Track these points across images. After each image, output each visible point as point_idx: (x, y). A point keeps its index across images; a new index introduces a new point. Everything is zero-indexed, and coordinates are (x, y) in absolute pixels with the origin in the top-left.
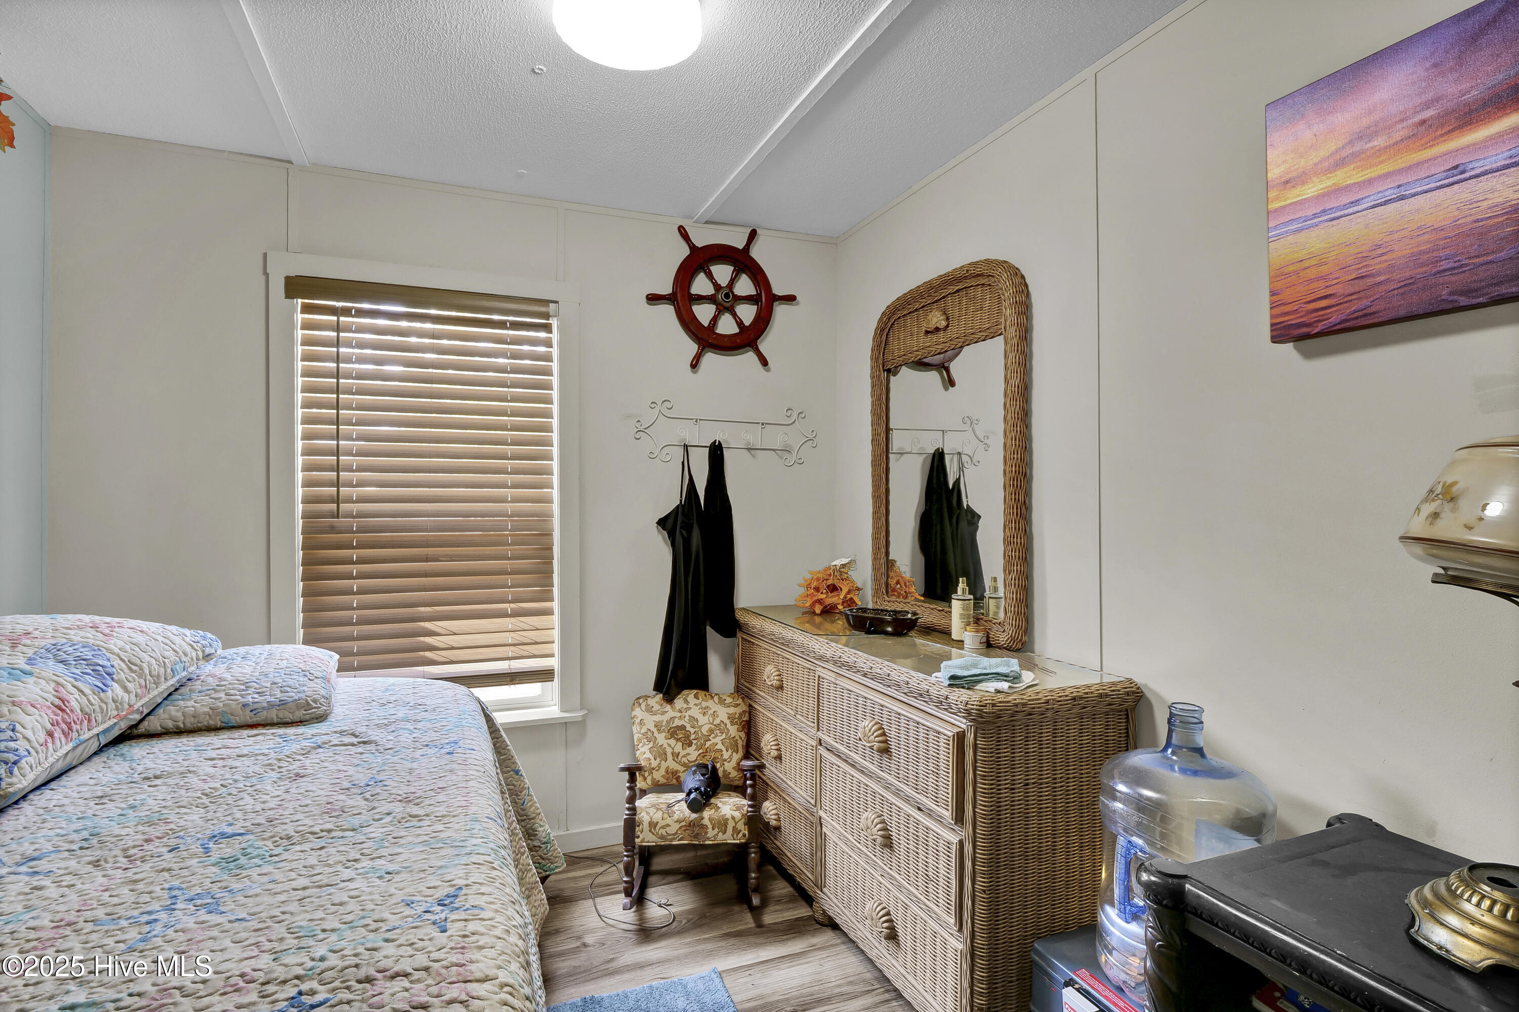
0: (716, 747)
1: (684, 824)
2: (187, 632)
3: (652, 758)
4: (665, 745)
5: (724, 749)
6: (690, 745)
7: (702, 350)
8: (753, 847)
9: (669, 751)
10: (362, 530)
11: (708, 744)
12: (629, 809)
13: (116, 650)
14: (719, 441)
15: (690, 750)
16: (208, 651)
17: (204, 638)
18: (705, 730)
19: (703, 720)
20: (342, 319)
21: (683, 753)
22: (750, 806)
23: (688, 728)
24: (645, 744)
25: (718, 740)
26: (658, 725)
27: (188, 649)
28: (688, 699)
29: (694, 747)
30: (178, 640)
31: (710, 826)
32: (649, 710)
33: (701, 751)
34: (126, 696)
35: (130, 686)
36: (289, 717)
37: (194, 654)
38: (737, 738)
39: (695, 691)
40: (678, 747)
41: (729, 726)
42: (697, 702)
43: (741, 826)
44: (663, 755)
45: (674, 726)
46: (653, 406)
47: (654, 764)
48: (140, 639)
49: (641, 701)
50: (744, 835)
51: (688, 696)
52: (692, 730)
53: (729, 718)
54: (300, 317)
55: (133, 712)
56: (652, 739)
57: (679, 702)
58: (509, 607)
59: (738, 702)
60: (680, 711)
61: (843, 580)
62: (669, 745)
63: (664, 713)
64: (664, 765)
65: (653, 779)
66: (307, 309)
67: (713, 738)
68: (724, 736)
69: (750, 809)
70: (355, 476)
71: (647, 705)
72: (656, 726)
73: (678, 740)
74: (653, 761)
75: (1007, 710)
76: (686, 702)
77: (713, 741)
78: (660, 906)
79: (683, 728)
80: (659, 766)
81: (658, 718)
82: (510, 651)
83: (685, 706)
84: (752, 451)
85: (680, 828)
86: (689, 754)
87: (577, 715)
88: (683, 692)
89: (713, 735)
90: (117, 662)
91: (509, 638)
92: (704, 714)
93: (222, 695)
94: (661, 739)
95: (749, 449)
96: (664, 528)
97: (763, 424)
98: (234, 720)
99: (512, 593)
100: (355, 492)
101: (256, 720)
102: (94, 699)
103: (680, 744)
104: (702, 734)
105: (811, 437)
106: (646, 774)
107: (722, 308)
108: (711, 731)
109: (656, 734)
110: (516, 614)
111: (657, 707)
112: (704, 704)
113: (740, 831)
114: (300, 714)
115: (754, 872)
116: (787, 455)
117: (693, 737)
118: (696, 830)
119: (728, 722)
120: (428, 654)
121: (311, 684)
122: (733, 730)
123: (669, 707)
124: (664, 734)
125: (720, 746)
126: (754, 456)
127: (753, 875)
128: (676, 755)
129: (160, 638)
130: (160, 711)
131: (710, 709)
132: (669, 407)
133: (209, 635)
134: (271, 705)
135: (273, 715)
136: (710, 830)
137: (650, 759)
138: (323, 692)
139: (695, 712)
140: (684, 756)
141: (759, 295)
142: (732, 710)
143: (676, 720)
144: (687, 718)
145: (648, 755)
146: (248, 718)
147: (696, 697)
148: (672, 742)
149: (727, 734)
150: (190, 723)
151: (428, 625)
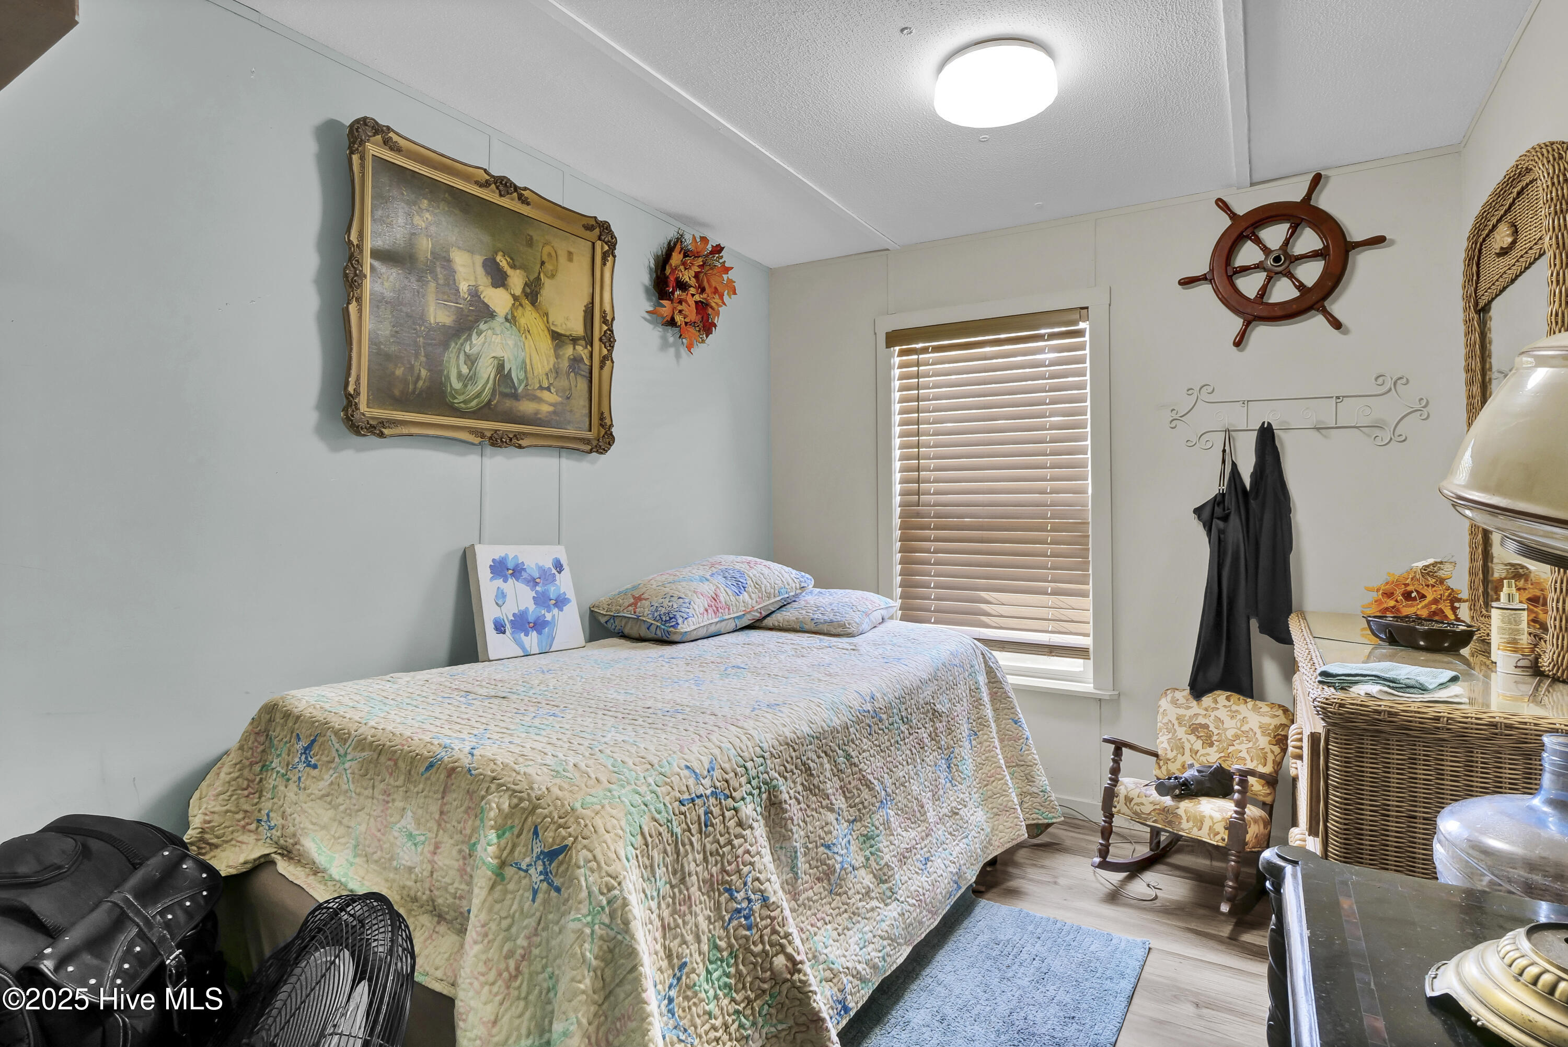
0: (1240, 754)
1: (1158, 807)
2: (794, 572)
3: (1169, 749)
4: (1184, 740)
5: (1248, 759)
6: (1211, 745)
7: (1247, 326)
8: (1232, 855)
9: (1187, 746)
10: (938, 516)
11: (1231, 749)
12: (1111, 779)
13: (751, 575)
14: (1269, 423)
15: (1209, 750)
16: (803, 585)
17: (803, 577)
18: (1230, 734)
19: (1229, 723)
20: (921, 356)
21: (1202, 752)
22: (1236, 812)
23: (1212, 728)
24: (1164, 734)
25: (1244, 747)
26: (1180, 719)
27: (790, 581)
28: (1219, 699)
29: (1215, 748)
30: (786, 575)
31: (1184, 818)
32: (1174, 702)
33: (1222, 754)
34: (750, 601)
35: (753, 596)
36: (834, 631)
37: (794, 585)
38: (1267, 750)
39: (1229, 693)
40: (1198, 745)
41: (1259, 735)
42: (1227, 703)
43: (1220, 828)
44: (1181, 749)
45: (1197, 722)
46: (1190, 392)
47: (1170, 755)
48: (766, 571)
49: (1169, 692)
50: (1223, 840)
51: (1219, 695)
52: (1216, 732)
53: (1260, 727)
54: (897, 360)
55: (754, 611)
56: (1171, 730)
57: (1207, 700)
58: (1050, 586)
59: (1277, 713)
60: (1206, 710)
61: (1428, 586)
62: (1189, 741)
63: (1189, 708)
64: (1180, 759)
65: (1168, 770)
66: (902, 353)
67: (1239, 744)
68: (1250, 745)
69: (1235, 815)
70: (933, 475)
71: (1173, 697)
72: (1178, 719)
73: (1198, 737)
74: (1169, 752)
75: (1361, 715)
76: (1216, 702)
77: (1237, 747)
78: (1148, 885)
79: (1206, 726)
80: (1175, 758)
81: (1181, 711)
82: (1051, 626)
83: (1213, 705)
84: (1323, 431)
85: (1154, 810)
86: (1208, 754)
87: (1106, 694)
88: (1215, 692)
89: (1238, 741)
90: (749, 582)
91: (1050, 614)
92: (1232, 717)
93: (804, 612)
94: (1181, 732)
95: (1318, 429)
96: (1199, 518)
97: (1338, 398)
98: (807, 627)
99: (1052, 574)
100: (932, 487)
101: (816, 629)
102: (733, 598)
103: (1200, 742)
104: (1226, 737)
105: (1418, 407)
106: (1161, 763)
107: (1273, 274)
108: (1237, 737)
109: (1176, 726)
110: (1054, 593)
111: (1182, 701)
112: (1234, 708)
113: (1218, 833)
114: (839, 630)
115: (1231, 881)
116: (1377, 432)
117: (1215, 738)
118: (1170, 817)
119: (1258, 732)
120: (983, 618)
121: (853, 614)
122: (1264, 741)
123: (1195, 703)
124: (1184, 729)
125: (1244, 754)
126: (1325, 436)
127: (1231, 883)
128: (1194, 752)
129: (776, 573)
130: (774, 615)
131: (1240, 714)
132: (1210, 391)
133: (807, 576)
134: (825, 622)
135: (825, 628)
136: (1184, 821)
137: (1166, 750)
138: (857, 620)
139: (1222, 713)
140: (1203, 755)
141: (1326, 247)
142: (1267, 720)
143: (1200, 717)
144: (1212, 718)
145: (1165, 745)
146: (812, 626)
147: (1228, 699)
148: (1192, 738)
149: (1255, 743)
150: (785, 625)
151: (984, 594)
